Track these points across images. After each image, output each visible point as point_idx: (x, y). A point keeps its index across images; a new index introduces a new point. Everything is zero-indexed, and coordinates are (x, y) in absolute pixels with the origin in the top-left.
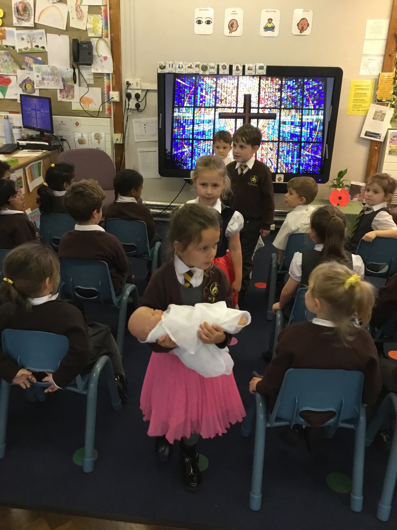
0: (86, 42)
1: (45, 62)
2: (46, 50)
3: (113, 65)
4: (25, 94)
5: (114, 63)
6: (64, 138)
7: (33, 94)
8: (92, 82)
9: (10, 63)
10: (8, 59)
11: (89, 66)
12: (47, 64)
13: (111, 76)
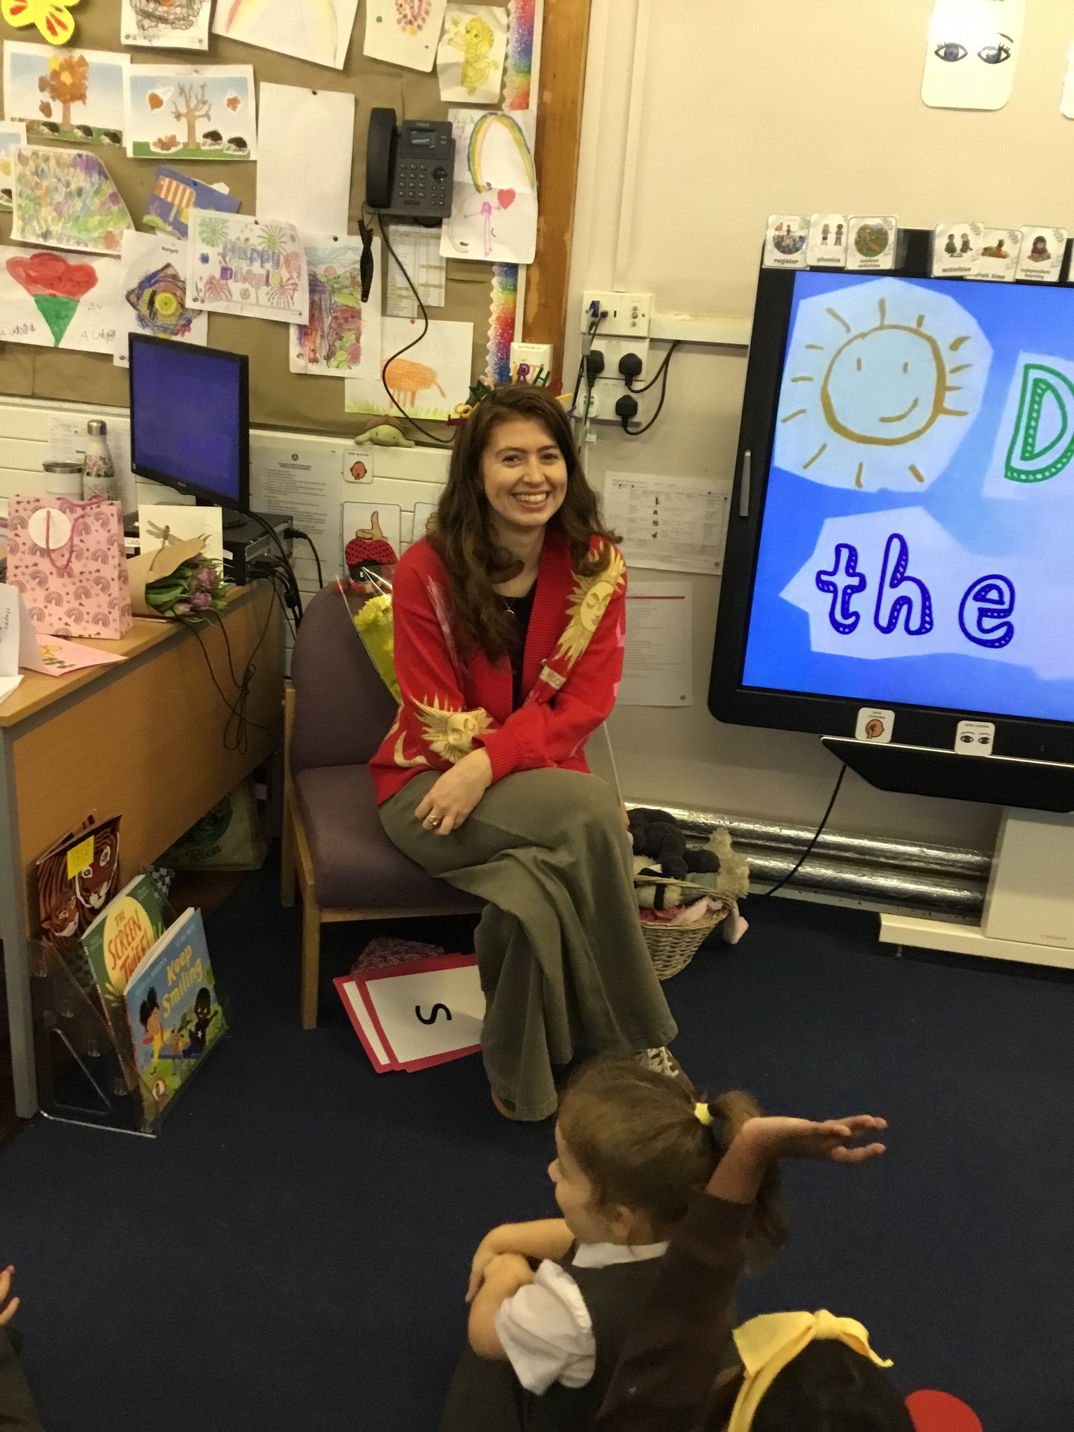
0: (427, 125)
1: (242, 203)
2: (249, 154)
3: (538, 230)
4: (147, 332)
5: (542, 219)
6: (297, 525)
7: (183, 335)
8: (435, 298)
9: (97, 201)
10: (87, 186)
11: (434, 231)
12: (253, 213)
13: (522, 275)
